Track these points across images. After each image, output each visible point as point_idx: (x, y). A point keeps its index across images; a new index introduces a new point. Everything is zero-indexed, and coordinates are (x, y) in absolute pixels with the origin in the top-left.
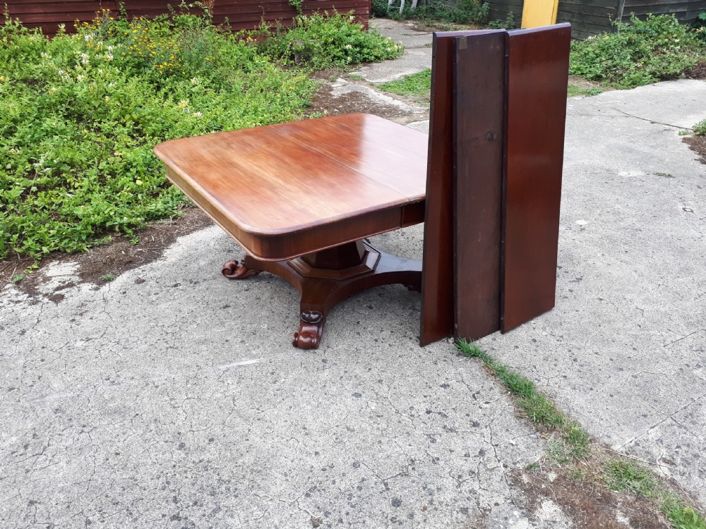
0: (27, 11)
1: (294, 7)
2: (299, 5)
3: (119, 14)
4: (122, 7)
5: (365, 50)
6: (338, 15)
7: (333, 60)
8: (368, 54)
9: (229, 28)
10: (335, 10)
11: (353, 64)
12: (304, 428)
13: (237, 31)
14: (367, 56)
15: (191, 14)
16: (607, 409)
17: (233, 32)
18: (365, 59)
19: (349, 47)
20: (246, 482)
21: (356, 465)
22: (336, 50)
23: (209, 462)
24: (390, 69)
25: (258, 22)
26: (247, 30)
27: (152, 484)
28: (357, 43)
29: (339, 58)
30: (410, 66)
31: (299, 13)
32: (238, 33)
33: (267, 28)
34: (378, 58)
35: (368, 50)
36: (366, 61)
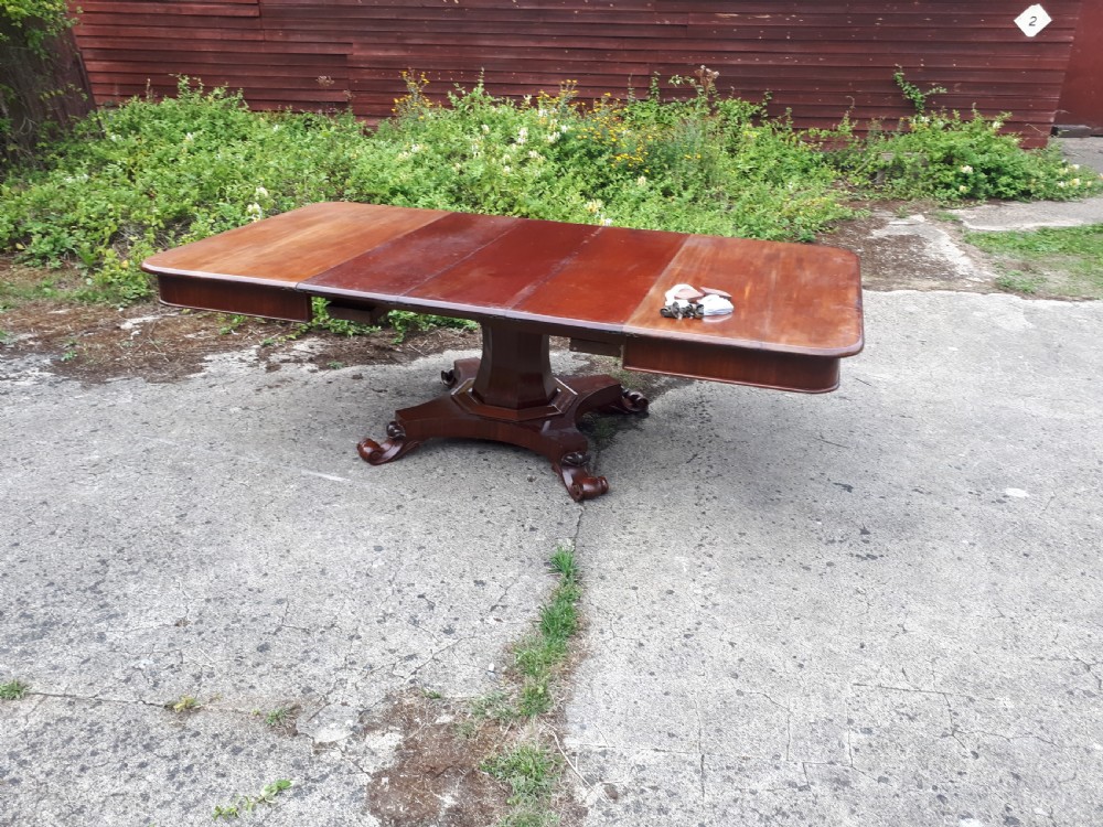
0: (545, 82)
1: (912, 101)
2: (922, 98)
3: (649, 94)
4: (654, 84)
5: (1004, 180)
6: (978, 118)
7: (936, 187)
8: (1008, 185)
9: (789, 123)
10: (974, 110)
11: (971, 197)
12: (288, 551)
13: (803, 130)
14: (1003, 189)
15: (741, 101)
16: (635, 702)
17: (795, 130)
18: (1001, 193)
19: (967, 169)
20: (182, 565)
21: (280, 602)
22: (946, 172)
23: (182, 537)
24: (1032, 214)
25: (839, 119)
26: (821, 130)
27: (125, 530)
28: (992, 165)
29: (948, 186)
30: (1077, 216)
31: (918, 112)
32: (802, 133)
33: (848, 128)
34: (1026, 195)
35: (1010, 180)
36: (998, 198)
